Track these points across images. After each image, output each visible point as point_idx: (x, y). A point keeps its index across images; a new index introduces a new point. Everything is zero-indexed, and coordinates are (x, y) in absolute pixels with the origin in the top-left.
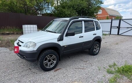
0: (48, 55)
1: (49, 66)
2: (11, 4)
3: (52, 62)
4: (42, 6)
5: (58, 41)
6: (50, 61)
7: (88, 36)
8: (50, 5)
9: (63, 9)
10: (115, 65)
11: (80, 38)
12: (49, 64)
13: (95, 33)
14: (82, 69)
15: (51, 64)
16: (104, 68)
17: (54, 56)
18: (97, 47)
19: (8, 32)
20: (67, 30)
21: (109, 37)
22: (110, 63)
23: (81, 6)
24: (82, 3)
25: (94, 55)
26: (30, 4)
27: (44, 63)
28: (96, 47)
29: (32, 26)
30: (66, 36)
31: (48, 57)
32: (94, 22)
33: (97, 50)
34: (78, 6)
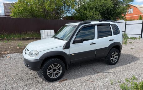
0: (53, 65)
1: (54, 76)
2: (31, 9)
3: (57, 71)
4: (62, 9)
5: (63, 49)
6: (54, 70)
7: (102, 43)
8: (70, 7)
9: (84, 11)
10: (134, 78)
11: (92, 45)
12: (54, 74)
13: (112, 39)
14: (91, 81)
15: (57, 74)
16: (119, 82)
17: (59, 65)
18: (116, 56)
19: (28, 37)
20: (75, 37)
21: (139, 41)
22: (128, 76)
23: (105, 6)
24: (106, 3)
25: (111, 65)
26: (49, 8)
27: (48, 73)
28: (114, 55)
29: (49, 31)
30: (74, 43)
31: (52, 67)
32: (111, 25)
33: (115, 59)
34: (102, 6)
